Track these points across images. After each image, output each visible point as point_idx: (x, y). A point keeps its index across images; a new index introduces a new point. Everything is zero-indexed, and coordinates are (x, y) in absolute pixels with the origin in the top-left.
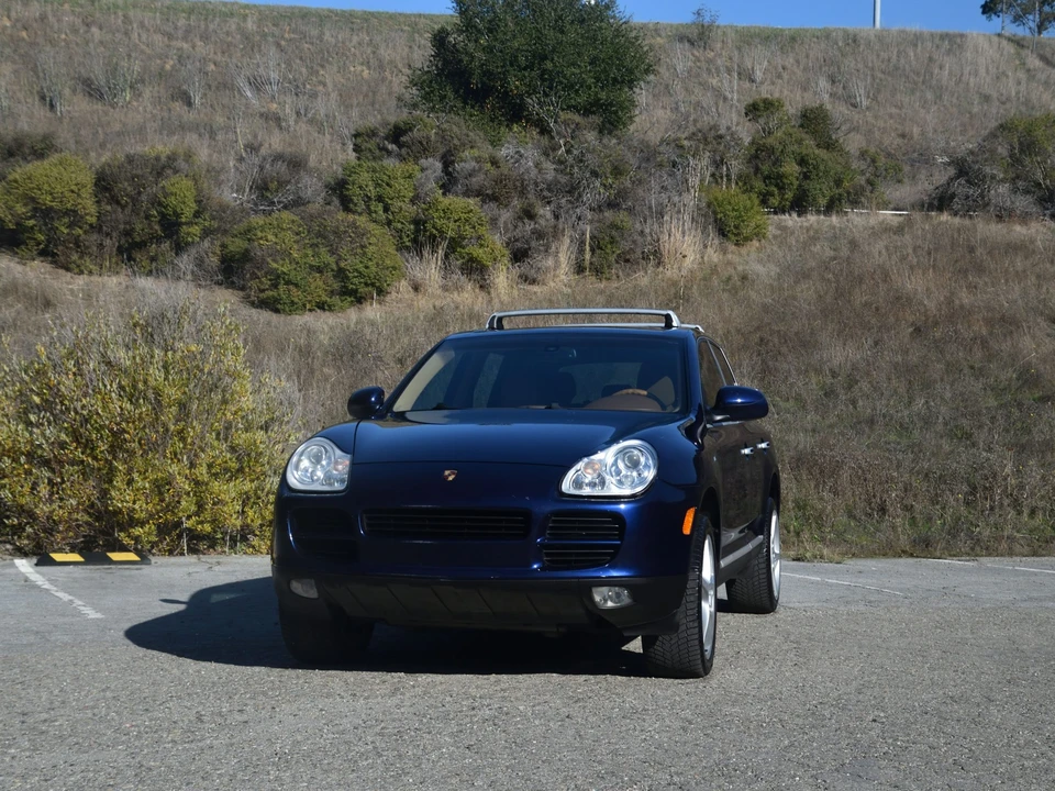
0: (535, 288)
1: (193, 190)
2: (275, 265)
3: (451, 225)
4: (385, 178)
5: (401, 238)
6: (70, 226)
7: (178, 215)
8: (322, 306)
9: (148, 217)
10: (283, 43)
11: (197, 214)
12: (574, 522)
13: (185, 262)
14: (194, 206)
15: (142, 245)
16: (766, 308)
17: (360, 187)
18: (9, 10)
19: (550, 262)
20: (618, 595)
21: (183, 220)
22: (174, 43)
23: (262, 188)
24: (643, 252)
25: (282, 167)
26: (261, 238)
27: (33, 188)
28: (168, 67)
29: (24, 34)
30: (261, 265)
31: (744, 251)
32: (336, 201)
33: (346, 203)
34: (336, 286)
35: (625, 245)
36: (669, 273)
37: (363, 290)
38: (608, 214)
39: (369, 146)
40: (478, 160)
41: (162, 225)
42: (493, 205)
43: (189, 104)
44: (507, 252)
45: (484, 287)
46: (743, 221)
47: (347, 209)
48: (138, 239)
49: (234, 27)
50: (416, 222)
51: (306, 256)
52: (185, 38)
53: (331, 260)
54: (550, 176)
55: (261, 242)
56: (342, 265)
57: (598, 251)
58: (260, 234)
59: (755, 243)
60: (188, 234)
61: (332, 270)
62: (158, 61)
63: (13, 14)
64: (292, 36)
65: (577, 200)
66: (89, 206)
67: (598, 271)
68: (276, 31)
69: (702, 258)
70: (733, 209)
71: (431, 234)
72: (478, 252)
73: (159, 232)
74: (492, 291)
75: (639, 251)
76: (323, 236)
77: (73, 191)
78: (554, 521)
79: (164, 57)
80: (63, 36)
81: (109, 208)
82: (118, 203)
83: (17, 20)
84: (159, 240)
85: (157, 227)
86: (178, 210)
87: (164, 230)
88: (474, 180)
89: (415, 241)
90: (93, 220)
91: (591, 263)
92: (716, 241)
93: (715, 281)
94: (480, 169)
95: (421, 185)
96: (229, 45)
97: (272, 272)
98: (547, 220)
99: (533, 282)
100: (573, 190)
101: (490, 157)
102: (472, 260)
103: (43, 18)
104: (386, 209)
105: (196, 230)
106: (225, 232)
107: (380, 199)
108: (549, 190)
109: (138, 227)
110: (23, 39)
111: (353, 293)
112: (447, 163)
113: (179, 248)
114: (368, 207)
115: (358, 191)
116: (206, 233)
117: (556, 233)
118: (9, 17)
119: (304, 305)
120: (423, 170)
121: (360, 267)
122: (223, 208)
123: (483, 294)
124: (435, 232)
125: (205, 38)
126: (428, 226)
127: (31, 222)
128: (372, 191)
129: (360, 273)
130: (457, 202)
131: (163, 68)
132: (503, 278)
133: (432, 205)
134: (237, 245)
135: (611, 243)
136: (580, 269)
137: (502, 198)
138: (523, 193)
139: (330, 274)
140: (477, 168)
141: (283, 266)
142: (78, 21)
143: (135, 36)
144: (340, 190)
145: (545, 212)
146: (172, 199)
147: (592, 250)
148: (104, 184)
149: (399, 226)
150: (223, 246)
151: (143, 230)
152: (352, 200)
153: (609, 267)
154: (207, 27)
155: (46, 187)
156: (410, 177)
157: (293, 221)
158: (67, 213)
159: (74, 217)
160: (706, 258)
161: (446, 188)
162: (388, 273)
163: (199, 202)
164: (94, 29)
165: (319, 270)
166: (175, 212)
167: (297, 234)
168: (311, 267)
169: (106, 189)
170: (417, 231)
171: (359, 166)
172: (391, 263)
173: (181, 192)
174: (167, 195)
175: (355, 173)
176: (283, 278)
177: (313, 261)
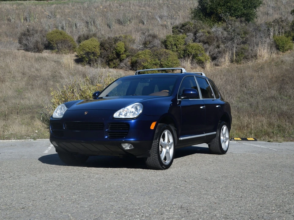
0: (218, 67)
1: (124, 45)
2: (143, 64)
3: (193, 51)
4: (177, 39)
5: (180, 55)
6: (94, 56)
7: (120, 52)
9: (112, 53)
10: (169, 5)
11: (125, 51)
12: (116, 125)
13: (122, 64)
14: (124, 49)
15: (112, 60)
16: (287, 70)
17: (170, 42)
18: (102, 4)
19: (223, 60)
20: (131, 146)
21: (121, 53)
22: (141, 8)
23: (145, 44)
24: (251, 56)
25: (150, 38)
26: (140, 57)
27: (84, 47)
28: (139, 15)
29: (105, 10)
30: (140, 64)
31: (284, 54)
32: (164, 46)
33: (166, 47)
35: (246, 54)
36: (259, 61)
38: (242, 45)
39: (176, 31)
40: (203, 32)
41: (116, 55)
42: (207, 45)
43: (143, 24)
44: (209, 57)
45: (203, 68)
46: (285, 45)
47: (167, 48)
48: (110, 59)
49: (156, 2)
50: (184, 51)
51: (152, 61)
52: (144, 7)
53: (159, 62)
54: (225, 36)
55: (140, 58)
56: (162, 63)
57: (237, 56)
58: (140, 56)
59: (289, 51)
60: (122, 57)
61: (159, 65)
62: (137, 13)
63: (103, 5)
64: (172, 3)
65: (233, 42)
66: (98, 51)
67: (237, 62)
68: (168, 2)
69: (271, 56)
70: (282, 42)
71: (188, 54)
72: (201, 58)
73: (116, 57)
74: (205, 69)
75: (250, 56)
76: (157, 55)
77: (94, 47)
78: (111, 125)
79: (138, 12)
80: (114, 9)
81: (103, 51)
82: (105, 50)
83: (104, 6)
84: (116, 59)
85: (115, 55)
86: (120, 51)
87: (117, 56)
88: (201, 38)
89: (184, 56)
90: (99, 54)
91: (235, 60)
92: (275, 52)
93: (273, 63)
94: (203, 35)
95: (187, 40)
96: (155, 7)
97: (143, 65)
98: (222, 48)
99: (218, 65)
100: (232, 39)
101: (207, 31)
102: (200, 60)
103: (110, 5)
104: (177, 48)
105: (124, 56)
106: (132, 56)
107: (175, 45)
108: (225, 40)
109: (110, 56)
110: (105, 11)
112: (195, 34)
113: (121, 61)
114: (172, 47)
115: (169, 43)
116: (127, 56)
117: (224, 52)
118: (102, 6)
120: (187, 36)
121: (167, 63)
122: (132, 49)
123: (203, 69)
124: (189, 53)
125: (149, 6)
126: (187, 51)
127: (84, 56)
128: (173, 43)
129: (166, 65)
130: (195, 44)
131: (138, 15)
132: (208, 65)
133: (189, 45)
134: (134, 59)
135: (242, 53)
136: (232, 61)
137: (210, 43)
138: (218, 41)
139: (159, 66)
140: (202, 34)
141: (145, 64)
142: (118, 5)
143: (131, 8)
144: (165, 43)
145: (222, 46)
146: (118, 48)
147: (236, 56)
148: (102, 45)
149: (180, 52)
150: (132, 59)
151: (111, 56)
152: (168, 46)
153: (241, 60)
154: (150, 3)
155: (87, 46)
156: (184, 38)
157: (149, 52)
158: (93, 53)
159: (94, 54)
160: (272, 57)
161: (194, 41)
162: (175, 64)
163: (125, 48)
164: (122, 7)
165: (156, 65)
166: (119, 51)
167: (150, 55)
168: (153, 64)
169: (103, 46)
170: (184, 53)
171: (170, 36)
172: (175, 62)
173: (120, 46)
174: (117, 47)
175: (169, 38)
176: (146, 67)
177: (154, 62)
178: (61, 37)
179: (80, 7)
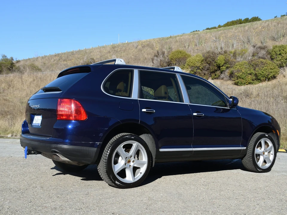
1: (224, 58)
2: (236, 74)
4: (283, 49)
8: (250, 83)
9: (214, 66)
11: (225, 63)
13: (222, 76)
15: (213, 72)
17: (275, 52)
21: (221, 65)
25: (258, 50)
26: (236, 68)
30: (234, 74)
33: (271, 57)
34: (254, 78)
37: (262, 78)
41: (217, 67)
51: (246, 71)
53: (254, 72)
56: (257, 73)
60: (222, 69)
66: (200, 65)
73: (216, 69)
77: (197, 62)
81: (206, 65)
82: (207, 63)
105: (224, 67)
107: (280, 54)
109: (211, 68)
111: (259, 79)
113: (221, 72)
116: (227, 68)
119: (245, 84)
121: (261, 72)
122: (233, 62)
128: (278, 52)
129: (261, 74)
134: (233, 70)
139: (253, 75)
141: (239, 74)
150: (229, 71)
151: (213, 69)
157: (245, 63)
158: (197, 66)
163: (225, 61)
165: (250, 74)
166: (219, 64)
168: (248, 74)
169: (206, 60)
171: (276, 46)
172: (273, 71)
173: (220, 59)
174: (217, 60)
175: (274, 48)
176: (239, 77)
177: (249, 72)
178: (180, 56)
179: (242, 30)
